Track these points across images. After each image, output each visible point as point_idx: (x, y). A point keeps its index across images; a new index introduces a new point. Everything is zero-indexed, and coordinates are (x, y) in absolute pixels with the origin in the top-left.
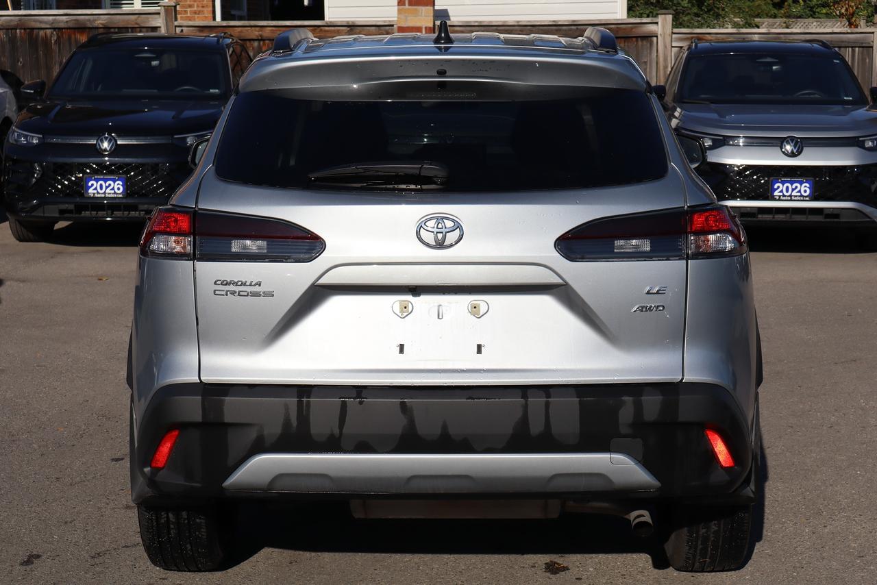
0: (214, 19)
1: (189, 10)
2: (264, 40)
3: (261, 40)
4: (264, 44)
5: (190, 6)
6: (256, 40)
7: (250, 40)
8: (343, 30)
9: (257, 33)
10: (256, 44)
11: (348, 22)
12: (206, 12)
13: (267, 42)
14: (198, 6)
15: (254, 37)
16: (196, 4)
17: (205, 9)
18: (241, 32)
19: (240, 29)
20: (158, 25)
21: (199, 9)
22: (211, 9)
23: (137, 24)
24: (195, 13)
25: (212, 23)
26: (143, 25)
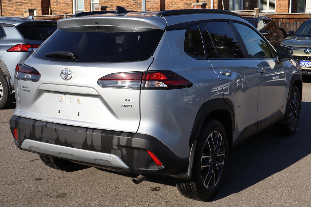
0: (289, 12)
1: (281, 11)
2: (284, 19)
3: (283, 19)
4: (284, 20)
5: (282, 9)
6: (281, 19)
7: (280, 19)
8: (308, 15)
9: (282, 17)
10: (281, 20)
11: (309, 13)
12: (286, 11)
13: (285, 19)
14: (284, 10)
15: (281, 18)
16: (283, 9)
17: (286, 10)
18: (277, 16)
19: (277, 15)
20: (254, 15)
21: (285, 10)
22: (288, 10)
23: (248, 14)
24: (283, 11)
25: (289, 14)
26: (250, 15)
